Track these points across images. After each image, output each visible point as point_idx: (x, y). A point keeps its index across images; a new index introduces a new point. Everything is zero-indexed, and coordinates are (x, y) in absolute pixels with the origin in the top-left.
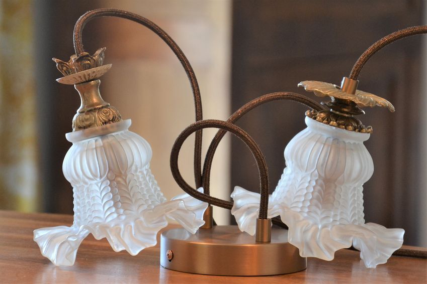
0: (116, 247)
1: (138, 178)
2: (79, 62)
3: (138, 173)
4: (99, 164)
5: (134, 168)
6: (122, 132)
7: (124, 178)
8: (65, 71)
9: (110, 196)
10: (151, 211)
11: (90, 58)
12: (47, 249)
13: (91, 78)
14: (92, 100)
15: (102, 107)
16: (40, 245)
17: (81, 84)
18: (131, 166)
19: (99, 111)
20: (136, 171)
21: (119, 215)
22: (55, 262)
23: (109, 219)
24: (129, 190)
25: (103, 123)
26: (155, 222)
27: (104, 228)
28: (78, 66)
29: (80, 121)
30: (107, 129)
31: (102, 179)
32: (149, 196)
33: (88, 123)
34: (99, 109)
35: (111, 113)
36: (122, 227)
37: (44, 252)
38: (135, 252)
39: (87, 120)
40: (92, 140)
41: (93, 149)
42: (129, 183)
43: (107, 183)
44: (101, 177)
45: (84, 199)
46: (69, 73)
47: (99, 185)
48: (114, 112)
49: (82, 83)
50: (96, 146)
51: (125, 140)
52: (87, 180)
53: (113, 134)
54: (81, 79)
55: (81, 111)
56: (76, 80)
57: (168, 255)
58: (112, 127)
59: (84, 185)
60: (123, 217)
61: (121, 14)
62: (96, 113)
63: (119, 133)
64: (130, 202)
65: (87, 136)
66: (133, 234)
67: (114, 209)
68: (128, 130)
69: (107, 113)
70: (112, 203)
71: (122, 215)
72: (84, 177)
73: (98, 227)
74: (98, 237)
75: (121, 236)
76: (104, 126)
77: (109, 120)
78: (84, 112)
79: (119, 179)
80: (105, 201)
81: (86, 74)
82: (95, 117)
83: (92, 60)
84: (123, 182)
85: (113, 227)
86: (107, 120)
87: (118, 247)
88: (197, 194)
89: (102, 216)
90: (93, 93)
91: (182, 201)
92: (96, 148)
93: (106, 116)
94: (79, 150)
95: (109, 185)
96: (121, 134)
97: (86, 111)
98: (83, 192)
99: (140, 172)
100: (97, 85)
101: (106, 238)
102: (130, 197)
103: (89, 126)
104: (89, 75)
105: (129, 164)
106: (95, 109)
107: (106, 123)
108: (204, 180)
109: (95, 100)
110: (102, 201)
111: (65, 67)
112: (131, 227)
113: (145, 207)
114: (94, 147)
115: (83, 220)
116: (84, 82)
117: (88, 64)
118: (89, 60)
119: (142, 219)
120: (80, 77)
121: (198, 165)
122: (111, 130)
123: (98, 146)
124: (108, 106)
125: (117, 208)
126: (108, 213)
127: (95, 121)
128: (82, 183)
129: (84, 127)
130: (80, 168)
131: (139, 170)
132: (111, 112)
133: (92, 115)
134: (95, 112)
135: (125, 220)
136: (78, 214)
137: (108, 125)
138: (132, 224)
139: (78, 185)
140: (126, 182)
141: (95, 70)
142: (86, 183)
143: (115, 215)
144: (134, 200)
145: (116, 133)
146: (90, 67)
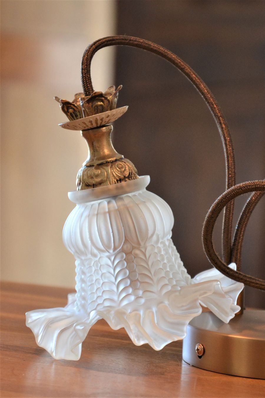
0: (136, 340)
1: (160, 251)
2: (90, 104)
3: (159, 245)
4: (113, 232)
5: (155, 238)
6: (140, 192)
7: (143, 250)
8: (71, 114)
9: (125, 273)
10: (177, 294)
11: (103, 98)
12: (43, 337)
13: (103, 123)
14: (103, 150)
15: (116, 160)
16: (35, 331)
17: (90, 131)
18: (152, 235)
19: (112, 166)
20: (157, 242)
21: (138, 298)
22: (54, 355)
23: (125, 303)
24: (150, 266)
25: (117, 181)
26: (185, 308)
27: (120, 314)
28: (89, 108)
29: (88, 177)
30: (122, 187)
31: (116, 251)
32: (173, 274)
33: (98, 180)
34: (112, 162)
35: (127, 168)
36: (141, 313)
37: (40, 341)
38: (159, 347)
39: (97, 176)
40: (105, 203)
41: (105, 213)
42: (149, 257)
43: (122, 257)
44: (115, 249)
45: (91, 275)
46: (76, 116)
47: (112, 258)
48: (130, 166)
49: (92, 129)
50: (109, 209)
51: (144, 202)
52: (95, 251)
53: (130, 195)
54: (92, 124)
55: (88, 164)
56: (85, 126)
57: (198, 350)
58: (128, 185)
59: (91, 257)
60: (143, 301)
61: (136, 43)
62: (109, 167)
63: (136, 193)
64: (151, 282)
65: (97, 197)
66: (156, 322)
67: (130, 290)
68: (145, 190)
69: (122, 168)
70: (129, 282)
71: (141, 297)
72: (93, 248)
73: (113, 312)
74: (115, 326)
75: (142, 325)
76: (119, 184)
77: (125, 177)
78: (93, 166)
79: (137, 252)
80: (119, 279)
81: (98, 118)
82: (107, 172)
83: (106, 101)
84: (142, 256)
85: (130, 313)
86: (122, 177)
87: (138, 340)
88: (231, 273)
89: (115, 298)
90: (105, 143)
91: (219, 283)
92: (109, 212)
93: (121, 172)
94: (86, 213)
95: (125, 260)
96: (139, 194)
97: (95, 165)
98: (90, 267)
99: (162, 243)
100: (109, 133)
101: (123, 328)
102: (150, 275)
103: (100, 183)
104: (102, 120)
105: (150, 232)
106: (108, 162)
107: (120, 180)
108: (234, 254)
109: (106, 151)
110: (116, 279)
111: (72, 108)
112: (153, 313)
113: (169, 288)
114: (107, 210)
115: (89, 302)
116: (95, 128)
117: (101, 105)
118: (102, 101)
119: (166, 302)
120: (91, 122)
121: (228, 234)
122: (127, 189)
123: (112, 209)
124: (122, 159)
125: (135, 289)
126: (123, 295)
127: (108, 177)
128: (89, 256)
129: (94, 185)
130: (88, 236)
131: (160, 241)
132: (127, 166)
133: (103, 170)
134: (107, 166)
135: (144, 303)
136: (83, 294)
137: (123, 183)
138: (154, 309)
139: (83, 258)
140: (145, 255)
141: (109, 114)
142: (95, 256)
143: (133, 298)
144: (155, 279)
145: (133, 194)
146: (103, 109)
